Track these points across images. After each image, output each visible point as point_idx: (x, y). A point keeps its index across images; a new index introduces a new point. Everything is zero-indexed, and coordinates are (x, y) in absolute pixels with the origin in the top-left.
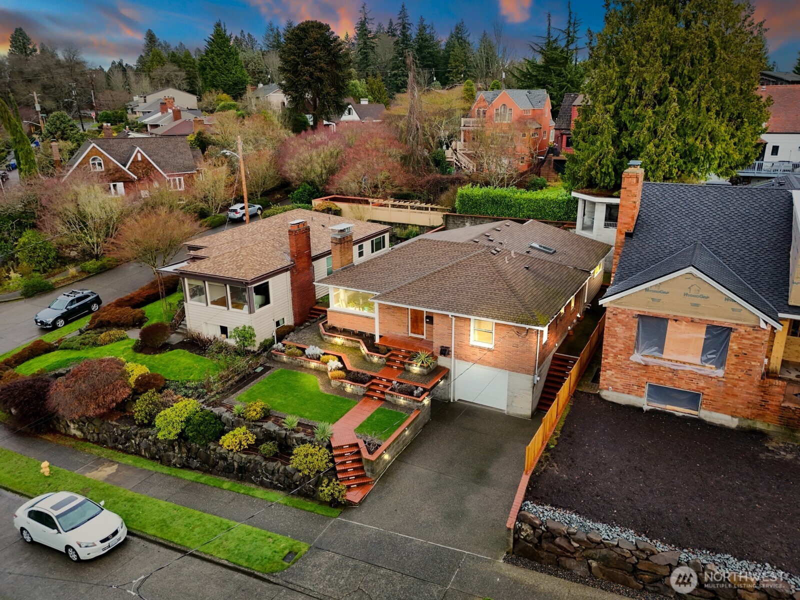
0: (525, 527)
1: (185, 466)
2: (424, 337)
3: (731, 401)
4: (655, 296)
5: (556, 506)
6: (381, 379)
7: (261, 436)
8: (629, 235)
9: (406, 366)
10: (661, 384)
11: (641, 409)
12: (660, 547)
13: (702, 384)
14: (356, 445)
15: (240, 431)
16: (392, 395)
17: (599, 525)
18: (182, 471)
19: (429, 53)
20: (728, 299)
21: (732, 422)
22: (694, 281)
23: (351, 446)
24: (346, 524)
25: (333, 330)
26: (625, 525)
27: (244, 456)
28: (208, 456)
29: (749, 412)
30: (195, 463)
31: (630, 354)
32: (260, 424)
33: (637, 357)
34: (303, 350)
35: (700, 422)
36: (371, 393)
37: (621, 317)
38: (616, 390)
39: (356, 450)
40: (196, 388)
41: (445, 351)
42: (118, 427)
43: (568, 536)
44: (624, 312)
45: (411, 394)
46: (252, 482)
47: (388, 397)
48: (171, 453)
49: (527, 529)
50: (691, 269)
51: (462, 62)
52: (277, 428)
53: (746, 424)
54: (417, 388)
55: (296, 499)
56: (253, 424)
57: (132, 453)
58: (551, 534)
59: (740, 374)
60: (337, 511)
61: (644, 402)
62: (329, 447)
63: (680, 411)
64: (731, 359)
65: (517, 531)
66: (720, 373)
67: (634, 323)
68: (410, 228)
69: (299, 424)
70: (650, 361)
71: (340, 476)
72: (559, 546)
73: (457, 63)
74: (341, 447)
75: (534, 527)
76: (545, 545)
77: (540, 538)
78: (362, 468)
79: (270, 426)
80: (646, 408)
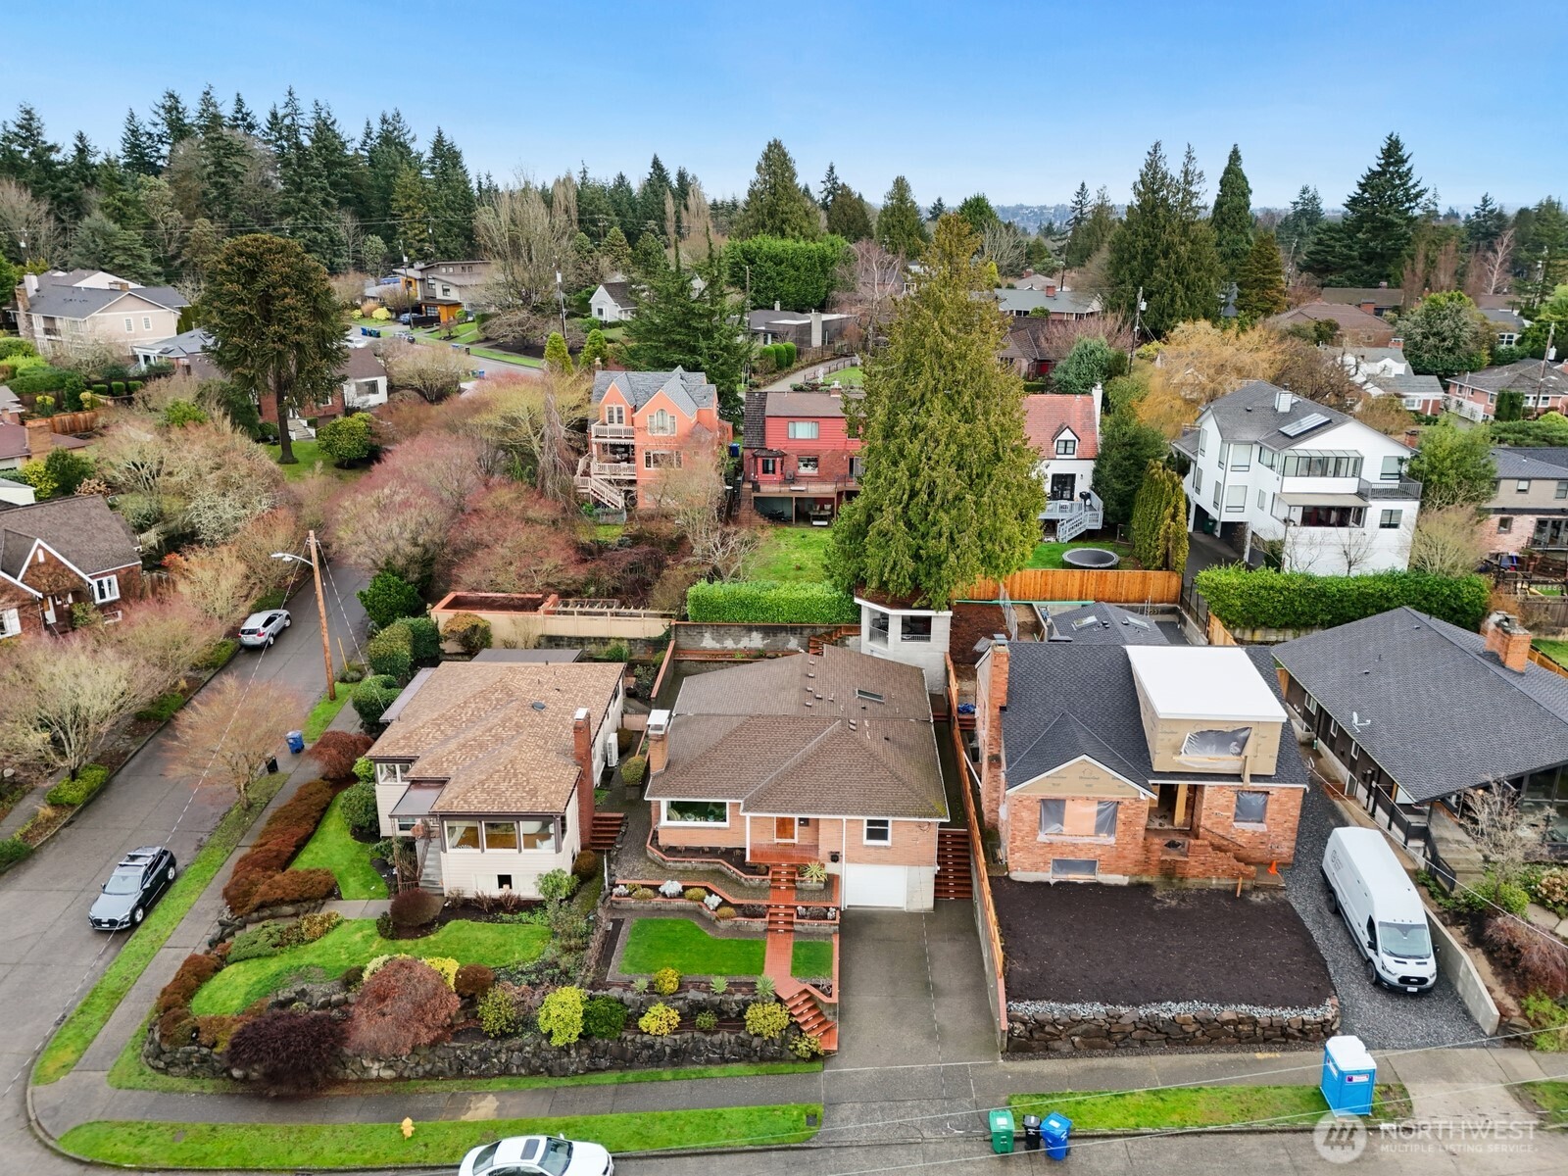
0: (1017, 1025)
1: (594, 1069)
2: (796, 841)
3: (1121, 863)
4: (1056, 781)
5: (1035, 999)
6: (777, 907)
7: (686, 1009)
8: (1003, 709)
9: (798, 884)
10: (1065, 857)
11: (1048, 884)
12: (1123, 1010)
13: (1098, 852)
14: (806, 991)
15: (658, 1009)
16: (803, 924)
17: (1073, 1006)
18: (587, 1077)
19: (345, 176)
20: (1115, 778)
21: (1123, 880)
22: (1086, 766)
23: (800, 994)
24: (840, 1074)
25: (672, 851)
26: (1092, 1000)
27: (677, 1037)
28: (624, 1050)
29: (1136, 869)
30: (604, 1063)
31: (1036, 835)
32: (681, 995)
33: (1042, 837)
34: (655, 888)
35: (1098, 885)
36: (773, 927)
37: (1026, 803)
38: (1024, 870)
39: (806, 996)
40: (539, 971)
41: (835, 858)
42: (462, 1048)
43: (1054, 1023)
44: (1028, 798)
45: (825, 918)
46: (694, 1063)
47: (797, 927)
48: (566, 1060)
49: (1019, 1028)
50: (1084, 757)
51: (419, 200)
52: (705, 996)
53: (1135, 880)
54: (828, 909)
55: (764, 1066)
56: (669, 999)
57: (494, 1076)
58: (1040, 1025)
59: (1128, 839)
60: (818, 1065)
61: (1051, 877)
62: (779, 1000)
63: (1081, 878)
64: (1120, 827)
65: (1011, 1030)
66: (1112, 840)
67: (1038, 806)
68: (613, 643)
69: (730, 984)
70: (1055, 839)
71: (805, 1028)
72: (1049, 1033)
73: (411, 202)
74: (792, 998)
75: (1024, 1023)
76: (1036, 1035)
77: (1031, 1032)
78: (820, 1014)
79: (693, 995)
80: (1052, 882)
